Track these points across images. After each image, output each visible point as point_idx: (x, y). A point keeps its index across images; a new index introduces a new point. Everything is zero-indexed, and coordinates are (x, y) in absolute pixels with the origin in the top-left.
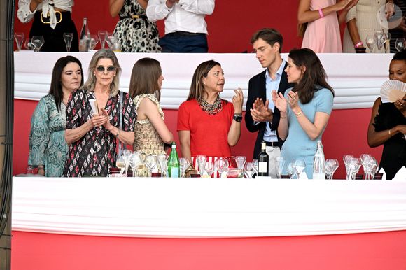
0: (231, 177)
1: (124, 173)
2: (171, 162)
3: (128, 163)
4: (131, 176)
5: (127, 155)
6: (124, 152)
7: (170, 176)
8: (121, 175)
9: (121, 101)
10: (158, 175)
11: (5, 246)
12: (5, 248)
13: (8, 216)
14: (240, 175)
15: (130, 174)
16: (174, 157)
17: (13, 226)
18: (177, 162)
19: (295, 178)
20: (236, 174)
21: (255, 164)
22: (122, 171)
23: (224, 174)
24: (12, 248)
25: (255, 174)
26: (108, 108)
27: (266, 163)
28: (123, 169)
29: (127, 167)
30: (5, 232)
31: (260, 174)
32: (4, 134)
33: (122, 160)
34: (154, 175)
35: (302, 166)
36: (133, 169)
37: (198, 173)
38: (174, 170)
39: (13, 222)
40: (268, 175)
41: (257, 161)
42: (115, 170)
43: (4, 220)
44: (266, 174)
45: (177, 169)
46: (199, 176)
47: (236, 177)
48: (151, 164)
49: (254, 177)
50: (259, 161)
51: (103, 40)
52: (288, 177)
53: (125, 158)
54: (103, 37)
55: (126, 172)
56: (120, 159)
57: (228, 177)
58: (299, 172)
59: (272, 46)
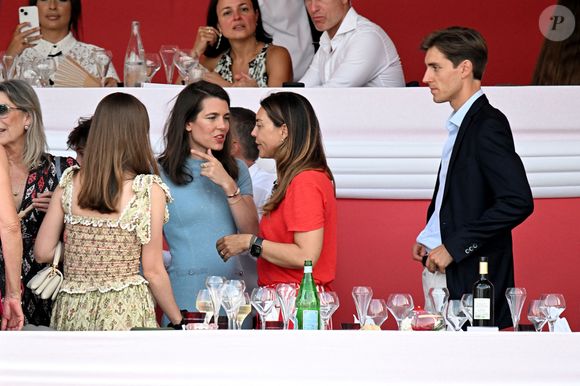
0: (421, 329)
1: (212, 321)
2: (303, 298)
3: (218, 302)
4: (226, 327)
5: (217, 286)
6: (211, 281)
7: (300, 327)
8: (205, 325)
10: (279, 325)
14: (437, 323)
15: (223, 323)
16: (309, 290)
18: (314, 300)
19: (546, 329)
20: (430, 323)
21: (468, 302)
22: (208, 319)
23: (406, 323)
25: (467, 324)
26: (32, 189)
27: (488, 300)
28: (209, 315)
29: (218, 309)
31: (477, 323)
33: (208, 297)
34: (270, 325)
35: (560, 307)
36: (230, 314)
37: (356, 321)
38: (309, 315)
40: (492, 326)
41: (470, 296)
42: (191, 317)
44: (489, 323)
45: (314, 313)
46: (357, 327)
47: (431, 328)
48: (263, 305)
49: (464, 328)
50: (475, 297)
51: (170, 62)
52: (531, 327)
53: (212, 292)
54: (170, 58)
55: (216, 320)
56: (203, 295)
57: (415, 329)
58: (553, 318)
59: (456, 65)
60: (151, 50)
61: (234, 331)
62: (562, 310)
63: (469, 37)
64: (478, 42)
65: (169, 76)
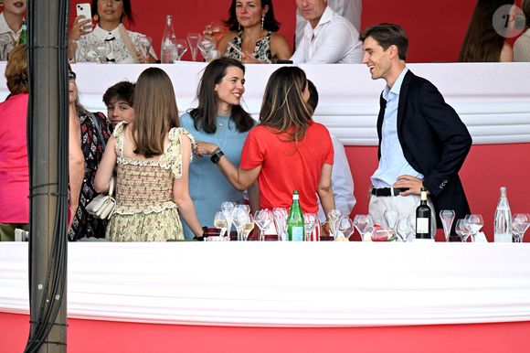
0: (378, 240)
1: (226, 235)
2: (292, 218)
3: (230, 221)
4: (236, 239)
5: (229, 210)
6: (225, 206)
7: (290, 239)
8: (221, 238)
9: (97, 125)
10: (275, 238)
11: (58, 340)
12: (58, 343)
13: (61, 298)
14: (390, 236)
15: (234, 236)
16: (296, 212)
17: (69, 311)
18: (300, 219)
19: (469, 240)
20: (384, 236)
22: (223, 233)
23: (367, 236)
24: (68, 344)
26: (86, 136)
27: (427, 219)
28: (224, 230)
29: (230, 226)
30: (57, 321)
31: (418, 236)
32: (56, 181)
33: (223, 217)
34: (269, 238)
35: (479, 224)
36: (239, 230)
37: (331, 235)
38: (297, 231)
39: (69, 306)
40: (430, 238)
42: (210, 232)
43: (56, 304)
44: (427, 236)
45: (301, 228)
46: (332, 239)
47: (385, 240)
48: (263, 223)
51: (194, 46)
52: (458, 239)
53: (226, 213)
54: (195, 43)
55: (229, 234)
56: (219, 216)
57: (373, 240)
58: (474, 232)
59: (385, 49)
60: (180, 37)
61: (242, 241)
62: (481, 226)
63: (394, 29)
64: (402, 33)
65: (194, 55)
